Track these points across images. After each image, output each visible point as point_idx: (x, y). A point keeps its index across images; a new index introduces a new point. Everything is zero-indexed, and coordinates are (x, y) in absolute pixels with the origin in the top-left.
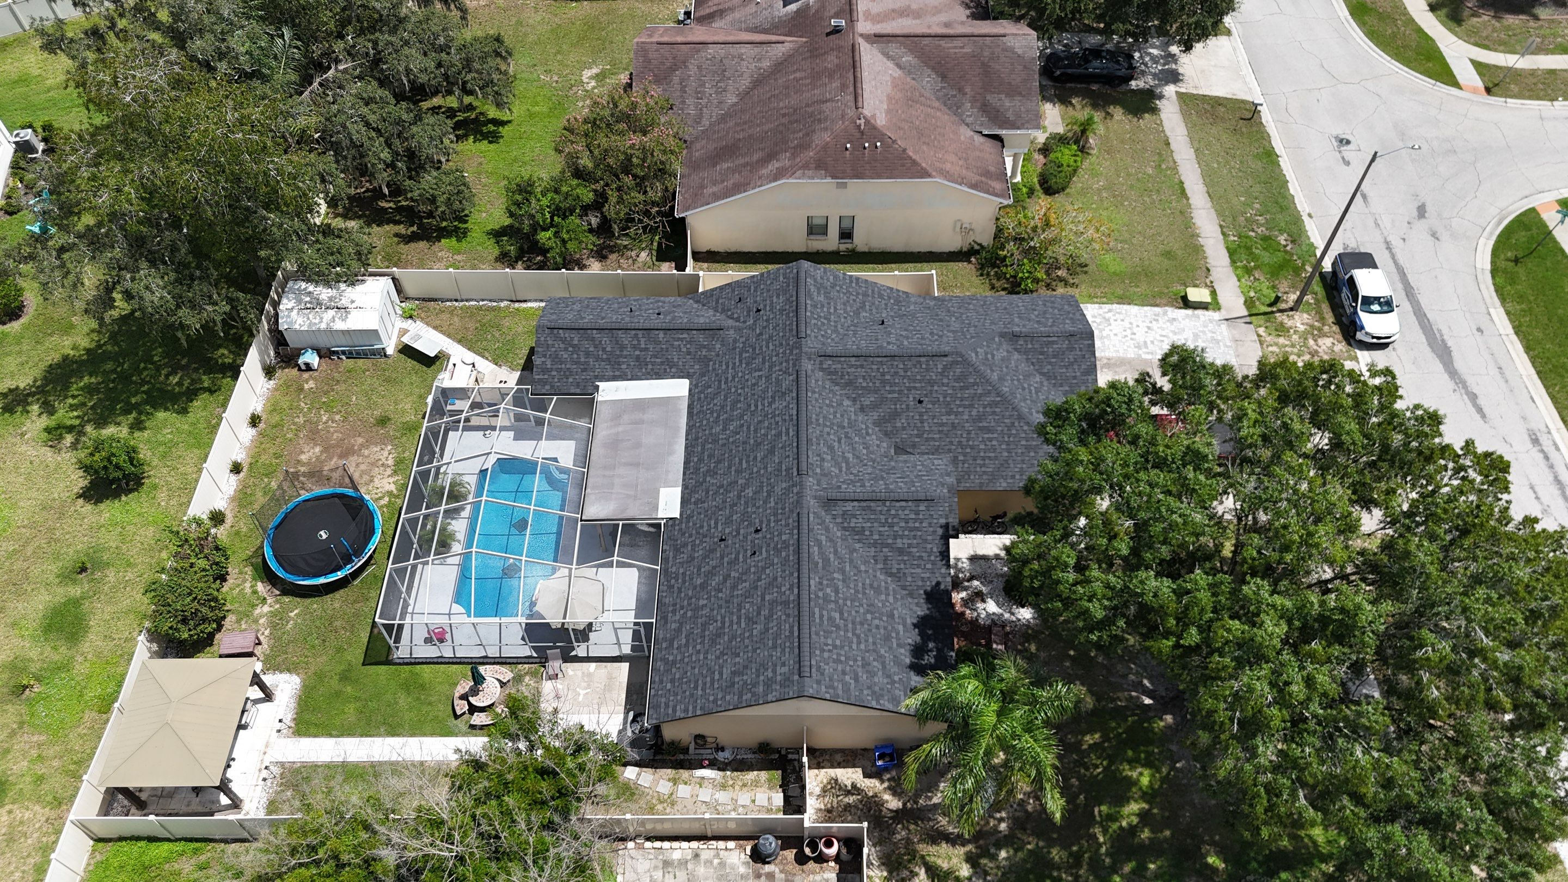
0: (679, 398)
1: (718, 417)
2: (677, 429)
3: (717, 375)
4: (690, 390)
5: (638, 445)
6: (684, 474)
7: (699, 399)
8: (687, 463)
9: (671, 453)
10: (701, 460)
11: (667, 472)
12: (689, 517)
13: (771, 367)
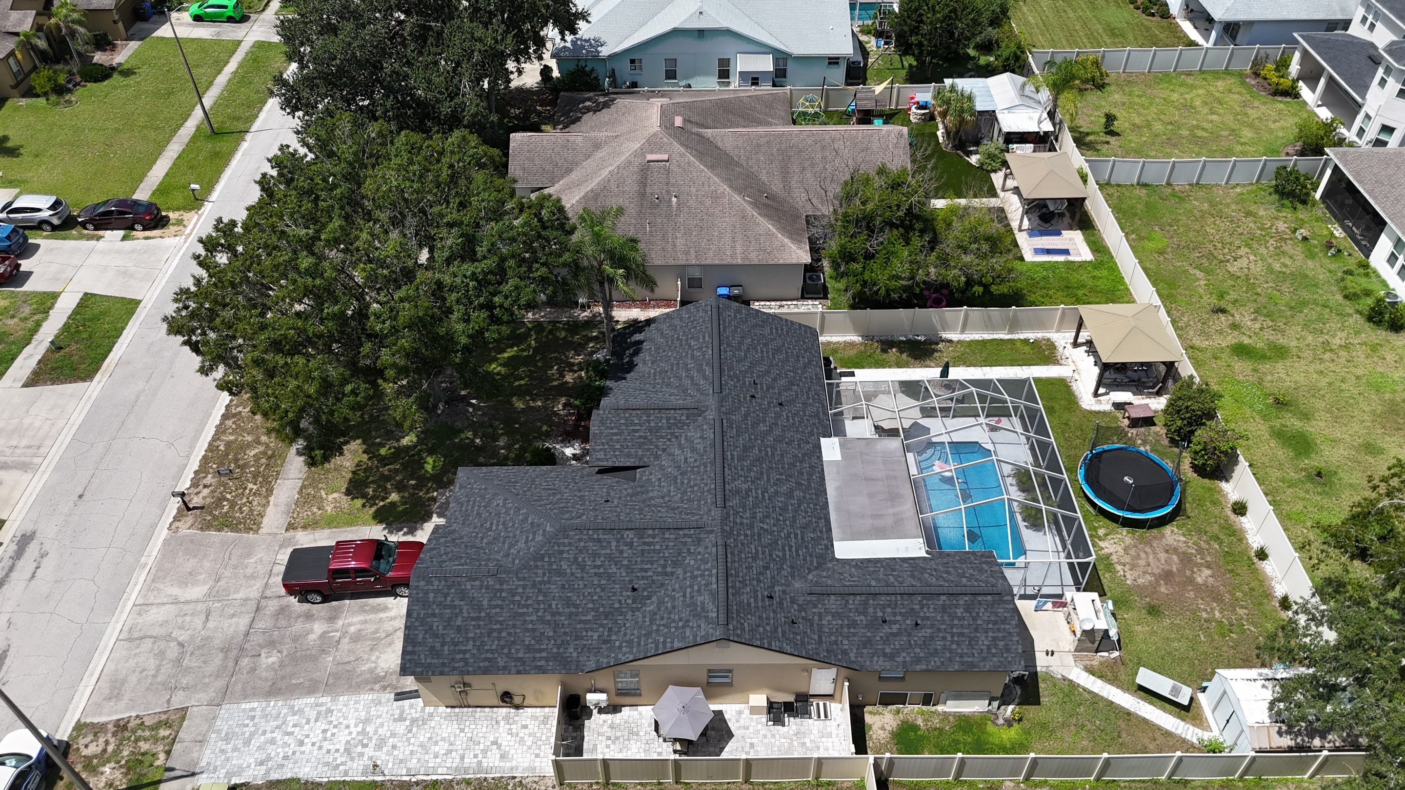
0: (842, 540)
1: (799, 505)
2: (838, 509)
3: (807, 547)
4: (832, 545)
5: (871, 495)
6: (823, 470)
7: (821, 532)
8: (822, 478)
9: (838, 489)
10: (810, 475)
11: (838, 473)
12: (811, 434)
13: (751, 527)
